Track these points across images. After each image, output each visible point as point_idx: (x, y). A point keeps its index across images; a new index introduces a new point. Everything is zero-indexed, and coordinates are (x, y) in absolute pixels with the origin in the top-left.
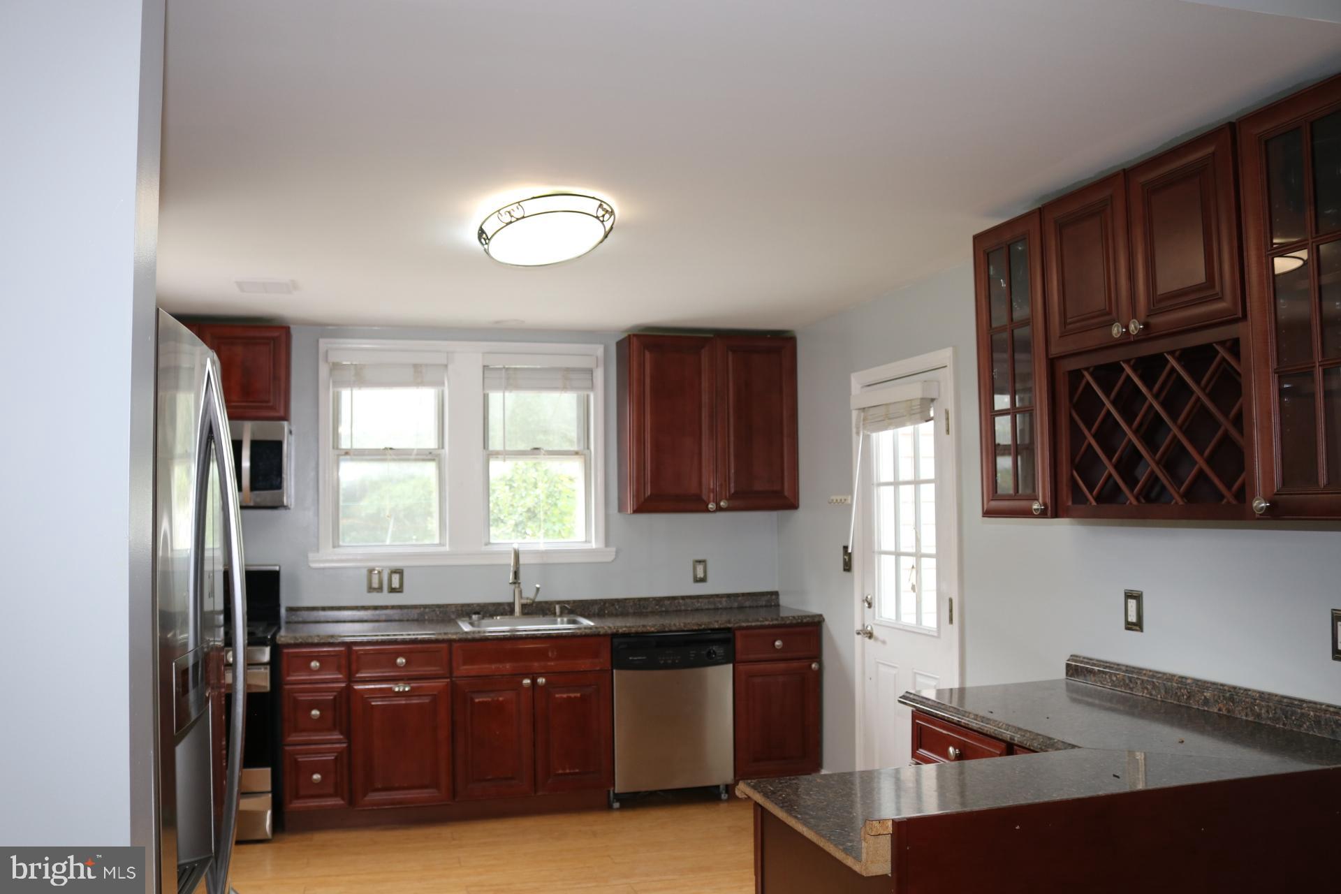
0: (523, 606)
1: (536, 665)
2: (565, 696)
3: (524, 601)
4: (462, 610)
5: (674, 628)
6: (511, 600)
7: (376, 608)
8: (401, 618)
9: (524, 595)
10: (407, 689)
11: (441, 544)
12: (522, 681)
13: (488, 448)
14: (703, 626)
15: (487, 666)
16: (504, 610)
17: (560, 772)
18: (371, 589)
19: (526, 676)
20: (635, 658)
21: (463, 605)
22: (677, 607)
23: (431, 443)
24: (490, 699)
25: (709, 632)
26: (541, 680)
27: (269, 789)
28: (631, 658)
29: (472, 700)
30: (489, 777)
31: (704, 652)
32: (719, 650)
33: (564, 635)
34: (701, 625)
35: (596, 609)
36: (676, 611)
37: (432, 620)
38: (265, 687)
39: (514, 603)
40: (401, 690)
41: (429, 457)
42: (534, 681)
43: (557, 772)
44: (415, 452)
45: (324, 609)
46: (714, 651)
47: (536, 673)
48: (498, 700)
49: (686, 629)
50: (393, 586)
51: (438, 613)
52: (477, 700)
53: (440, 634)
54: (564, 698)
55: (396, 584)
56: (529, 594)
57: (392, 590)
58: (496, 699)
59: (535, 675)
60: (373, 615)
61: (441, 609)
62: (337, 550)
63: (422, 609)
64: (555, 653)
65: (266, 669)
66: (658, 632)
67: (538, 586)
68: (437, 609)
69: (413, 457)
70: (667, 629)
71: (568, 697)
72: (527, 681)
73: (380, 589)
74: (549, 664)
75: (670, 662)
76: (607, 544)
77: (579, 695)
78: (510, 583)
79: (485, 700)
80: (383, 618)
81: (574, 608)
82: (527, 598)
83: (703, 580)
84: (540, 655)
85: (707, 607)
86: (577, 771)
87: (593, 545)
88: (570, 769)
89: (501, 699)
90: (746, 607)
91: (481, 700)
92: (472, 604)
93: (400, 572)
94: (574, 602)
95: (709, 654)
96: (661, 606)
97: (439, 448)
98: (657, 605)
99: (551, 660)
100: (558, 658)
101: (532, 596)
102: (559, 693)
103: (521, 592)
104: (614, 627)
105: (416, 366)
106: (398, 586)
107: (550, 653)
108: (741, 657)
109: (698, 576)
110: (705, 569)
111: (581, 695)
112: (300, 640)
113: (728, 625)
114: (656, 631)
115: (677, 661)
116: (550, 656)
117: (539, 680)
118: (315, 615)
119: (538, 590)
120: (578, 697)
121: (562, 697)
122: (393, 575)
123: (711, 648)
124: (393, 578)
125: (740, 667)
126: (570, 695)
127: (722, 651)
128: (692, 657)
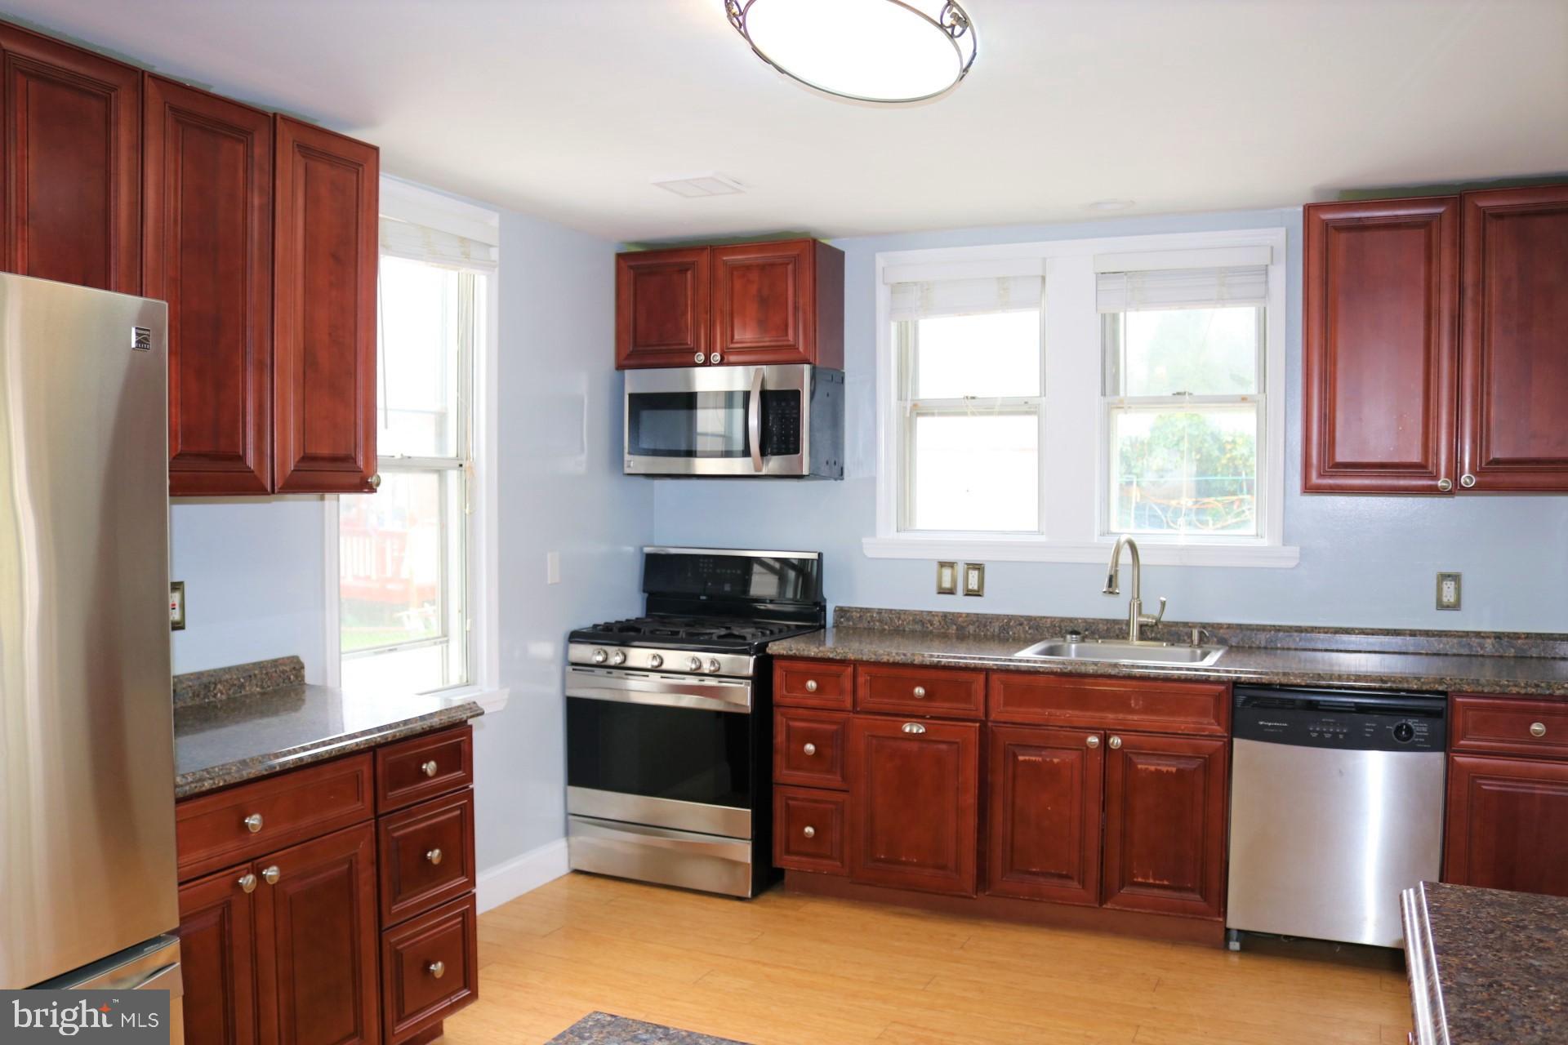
0: (1141, 626)
1: (1110, 717)
2: (1152, 768)
3: (1144, 620)
4: (1060, 627)
6: (1128, 618)
7: (945, 616)
10: (921, 731)
11: (1039, 532)
12: (1086, 738)
13: (1116, 391)
14: (1389, 685)
15: (1039, 710)
16: (1114, 630)
17: (1140, 880)
18: (942, 591)
19: (1093, 730)
20: (1270, 724)
21: (1062, 620)
23: (1031, 389)
24: (1040, 759)
25: (1403, 694)
26: (1116, 741)
27: (750, 837)
28: (1261, 723)
29: (1015, 756)
30: (1034, 870)
31: (1392, 728)
32: (1419, 727)
33: (1152, 676)
34: (1382, 681)
38: (746, 706)
39: (1128, 623)
40: (915, 731)
41: (1025, 408)
42: (1105, 740)
43: (1135, 880)
44: (998, 403)
45: (880, 612)
46: (1408, 726)
47: (1109, 729)
48: (1052, 761)
50: (970, 587)
51: (1027, 628)
52: (1021, 758)
54: (1151, 772)
55: (973, 584)
56: (1151, 611)
57: (969, 593)
58: (1048, 760)
59: (1108, 732)
62: (904, 536)
64: (1141, 702)
65: (747, 684)
66: (1306, 686)
67: (1163, 599)
69: (997, 409)
70: (1324, 683)
71: (1156, 770)
72: (1093, 740)
73: (951, 592)
74: (1130, 717)
75: (1328, 736)
76: (1286, 540)
77: (1174, 770)
79: (1033, 758)
80: (954, 629)
81: (1210, 635)
82: (1148, 617)
83: (1456, 606)
84: (1120, 703)
86: (1166, 883)
87: (1264, 542)
88: (1155, 879)
89: (1056, 760)
91: (1027, 758)
92: (1076, 619)
93: (979, 567)
95: (1399, 729)
97: (1040, 396)
99: (1132, 711)
100: (1147, 710)
101: (1156, 614)
102: (1141, 764)
103: (1140, 605)
104: (1236, 672)
105: (1002, 280)
106: (976, 588)
107: (1132, 702)
108: (1462, 742)
109: (1445, 600)
110: (1458, 590)
111: (1178, 770)
112: (794, 651)
113: (1437, 686)
114: (1303, 684)
115: (1341, 736)
116: (1133, 705)
117: (1111, 740)
118: (869, 619)
119: (1163, 604)
120: (1172, 772)
121: (1147, 769)
122: (970, 572)
123: (1404, 721)
124: (970, 576)
125: (1458, 759)
126: (1159, 768)
127: (1425, 729)
128: (1368, 733)
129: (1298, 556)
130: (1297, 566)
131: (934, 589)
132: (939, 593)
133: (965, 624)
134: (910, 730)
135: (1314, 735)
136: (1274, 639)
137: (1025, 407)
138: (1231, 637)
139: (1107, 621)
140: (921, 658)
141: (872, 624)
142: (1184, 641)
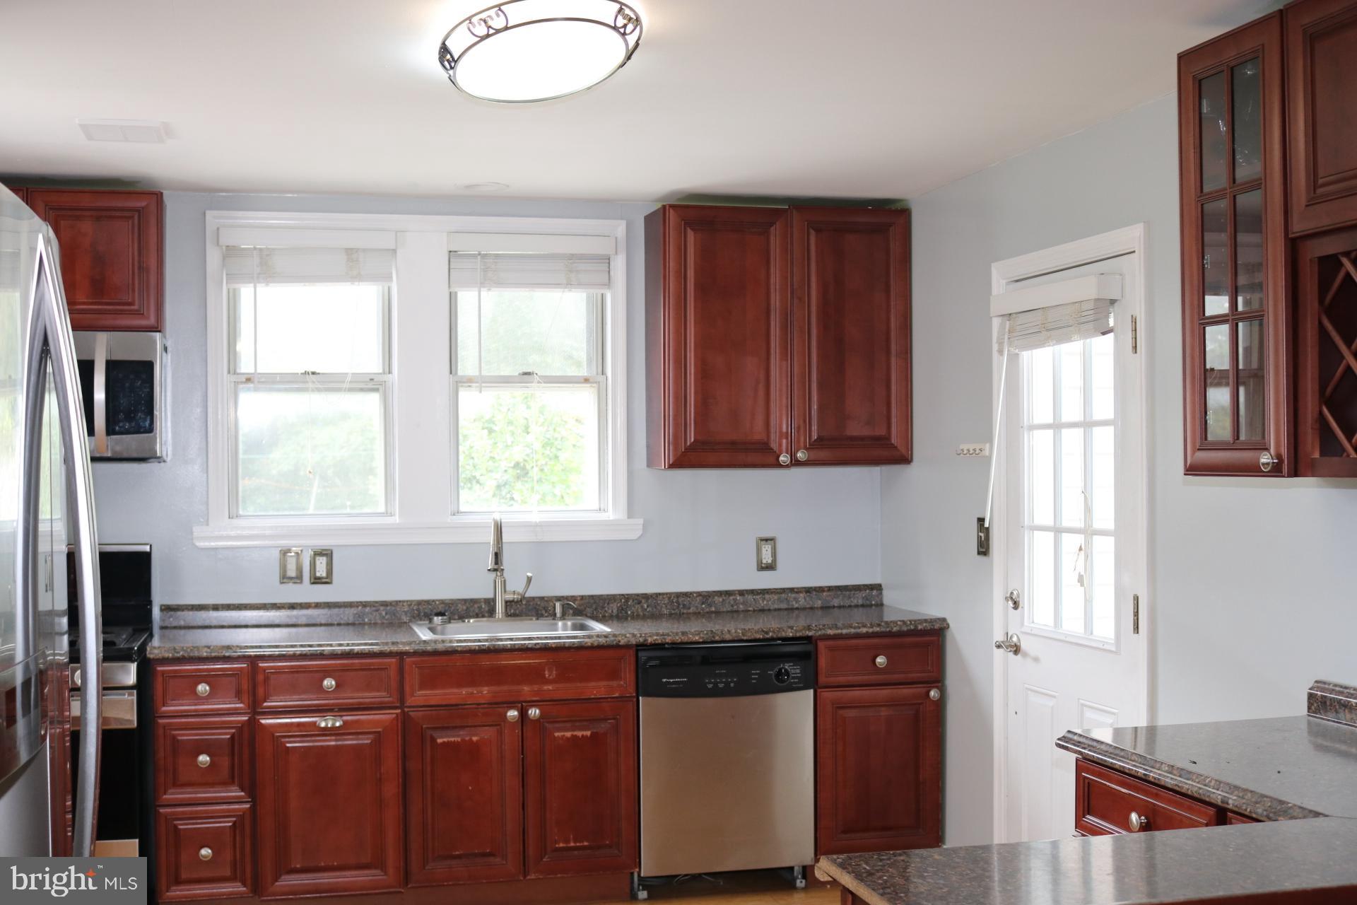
0: (508, 603)
1: (527, 690)
2: (568, 734)
3: (509, 597)
4: (418, 610)
5: (728, 637)
6: (491, 596)
7: (292, 606)
8: (330, 621)
9: (508, 589)
10: (338, 724)
11: (387, 514)
12: (506, 713)
13: (456, 373)
14: (771, 636)
15: (455, 690)
16: (480, 609)
17: (561, 845)
18: (284, 578)
19: (511, 705)
20: (671, 681)
21: (419, 603)
22: (732, 606)
23: (373, 365)
24: (459, 739)
25: (779, 642)
26: (534, 712)
28: (664, 680)
29: (433, 740)
30: (457, 853)
31: (772, 673)
32: (794, 669)
33: (567, 645)
34: (767, 633)
35: (614, 608)
36: (732, 612)
37: (375, 624)
39: (494, 600)
40: (330, 726)
41: (370, 386)
42: (523, 713)
43: (557, 846)
44: (349, 379)
45: (216, 608)
46: (786, 670)
47: (525, 702)
48: (471, 739)
49: (745, 638)
50: (318, 574)
51: (384, 613)
52: (439, 741)
53: (387, 644)
54: (568, 739)
55: (321, 571)
56: (516, 586)
57: (316, 580)
58: (467, 738)
59: (525, 705)
60: (288, 616)
61: (388, 608)
62: (235, 522)
63: (360, 608)
64: (554, 672)
65: (131, 695)
66: (704, 643)
67: (529, 574)
68: (382, 608)
69: (346, 385)
70: (717, 638)
71: (573, 736)
72: (513, 713)
73: (299, 578)
74: (545, 688)
75: (721, 686)
76: (631, 513)
77: (588, 733)
78: (489, 570)
79: (453, 739)
80: (303, 621)
82: (514, 593)
83: (771, 567)
84: (533, 675)
85: (776, 606)
86: (586, 844)
87: (610, 515)
88: (575, 842)
89: (475, 739)
90: (834, 607)
91: (445, 740)
93: (327, 554)
94: (582, 597)
95: (779, 673)
96: (710, 605)
97: (384, 373)
98: (703, 603)
99: (548, 682)
100: (562, 678)
101: (520, 589)
102: (559, 730)
105: (350, 252)
106: (324, 575)
107: (546, 672)
108: (827, 679)
109: (764, 561)
110: (773, 551)
111: (592, 734)
112: (181, 653)
113: (807, 632)
114: (701, 640)
115: (732, 685)
116: (547, 676)
117: (530, 712)
119: (529, 580)
120: (587, 736)
121: (564, 736)
122: (317, 558)
123: (782, 666)
124: (318, 563)
125: (825, 694)
126: (575, 733)
127: (798, 671)
128: (754, 679)
129: (641, 527)
130: (639, 538)
131: (277, 577)
132: (283, 582)
134: (333, 724)
135: (710, 686)
137: (369, 384)
139: (465, 601)
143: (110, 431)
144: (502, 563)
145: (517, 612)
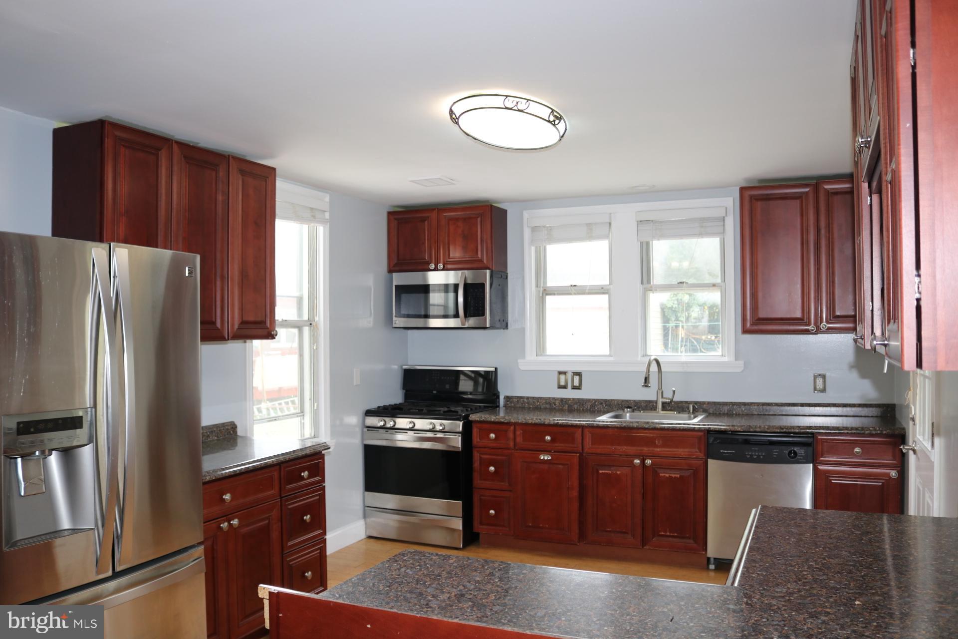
0: (663, 404)
1: (646, 449)
2: (667, 475)
3: (664, 400)
4: (622, 405)
5: (758, 430)
6: (656, 399)
9: (664, 396)
10: (549, 459)
11: (610, 355)
12: (633, 461)
14: (784, 430)
15: (609, 447)
16: (649, 406)
17: (662, 533)
19: (637, 457)
20: (726, 451)
23: (605, 281)
24: (610, 472)
26: (649, 462)
27: (461, 516)
28: (722, 451)
29: (597, 471)
30: (608, 530)
31: (787, 452)
32: (800, 451)
33: (666, 428)
34: (783, 429)
38: (459, 447)
39: (656, 402)
40: (546, 459)
41: (602, 291)
42: (643, 462)
43: (660, 533)
44: (588, 288)
46: (794, 451)
48: (616, 473)
49: (769, 431)
50: (575, 385)
51: (605, 406)
52: (600, 472)
54: (667, 477)
55: (576, 383)
56: (668, 395)
57: (574, 388)
58: (614, 472)
59: (644, 457)
64: (661, 442)
65: (459, 436)
66: (743, 432)
67: (674, 389)
69: (587, 291)
70: (752, 430)
71: (670, 476)
72: (637, 461)
73: (565, 387)
74: (656, 449)
75: (755, 457)
76: (737, 358)
77: (678, 476)
78: (642, 386)
79: (607, 472)
81: (698, 407)
82: (666, 398)
83: (824, 390)
84: (650, 442)
86: (676, 534)
87: (726, 359)
88: (670, 533)
89: (618, 472)
90: (861, 416)
91: (604, 472)
92: (630, 400)
93: (579, 374)
95: (790, 453)
97: (610, 285)
98: (778, 409)
99: (657, 446)
100: (663, 446)
101: (671, 397)
102: (662, 473)
103: (662, 393)
104: (708, 425)
105: (589, 225)
106: (578, 385)
107: (657, 441)
108: (821, 459)
109: (818, 387)
110: (824, 382)
111: (680, 476)
112: (483, 419)
113: (808, 430)
114: (742, 430)
115: (762, 457)
116: (657, 443)
117: (646, 461)
118: (522, 402)
119: (674, 392)
120: (677, 477)
121: (665, 476)
122: (575, 377)
123: (792, 449)
124: (575, 379)
125: (820, 467)
126: (671, 475)
127: (803, 453)
128: (775, 455)
129: (743, 365)
130: (743, 371)
131: (556, 386)
132: (559, 388)
133: (572, 404)
134: (544, 458)
135: (748, 457)
136: (731, 409)
137: (601, 290)
138: (709, 409)
139: (646, 401)
140: (548, 421)
141: (523, 405)
142: (686, 411)
143: (466, 316)
144: (649, 383)
145: (673, 408)
